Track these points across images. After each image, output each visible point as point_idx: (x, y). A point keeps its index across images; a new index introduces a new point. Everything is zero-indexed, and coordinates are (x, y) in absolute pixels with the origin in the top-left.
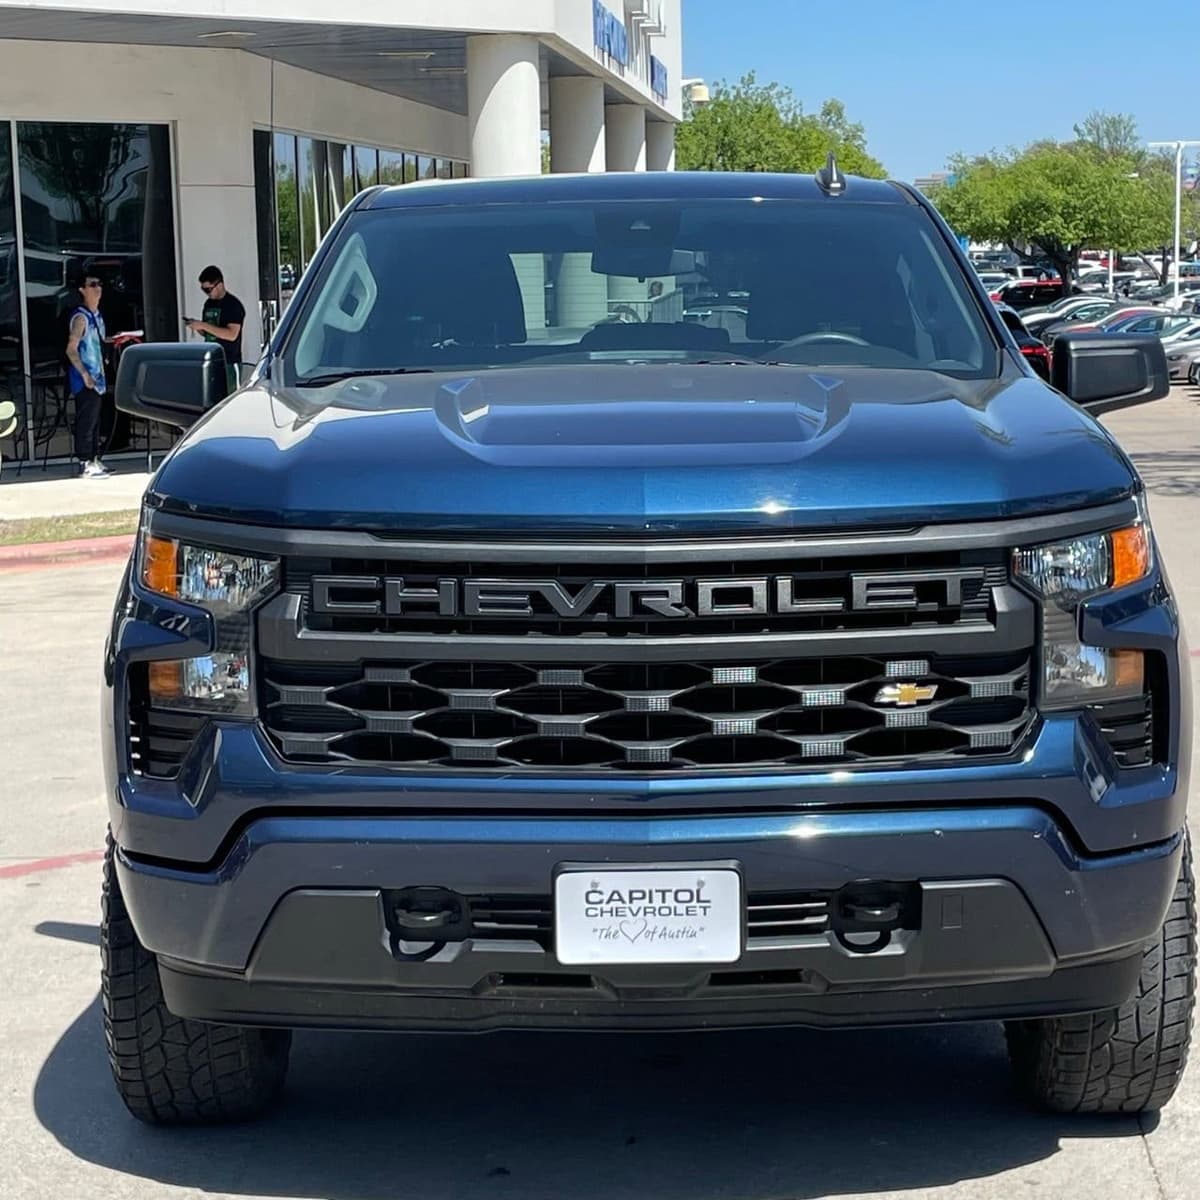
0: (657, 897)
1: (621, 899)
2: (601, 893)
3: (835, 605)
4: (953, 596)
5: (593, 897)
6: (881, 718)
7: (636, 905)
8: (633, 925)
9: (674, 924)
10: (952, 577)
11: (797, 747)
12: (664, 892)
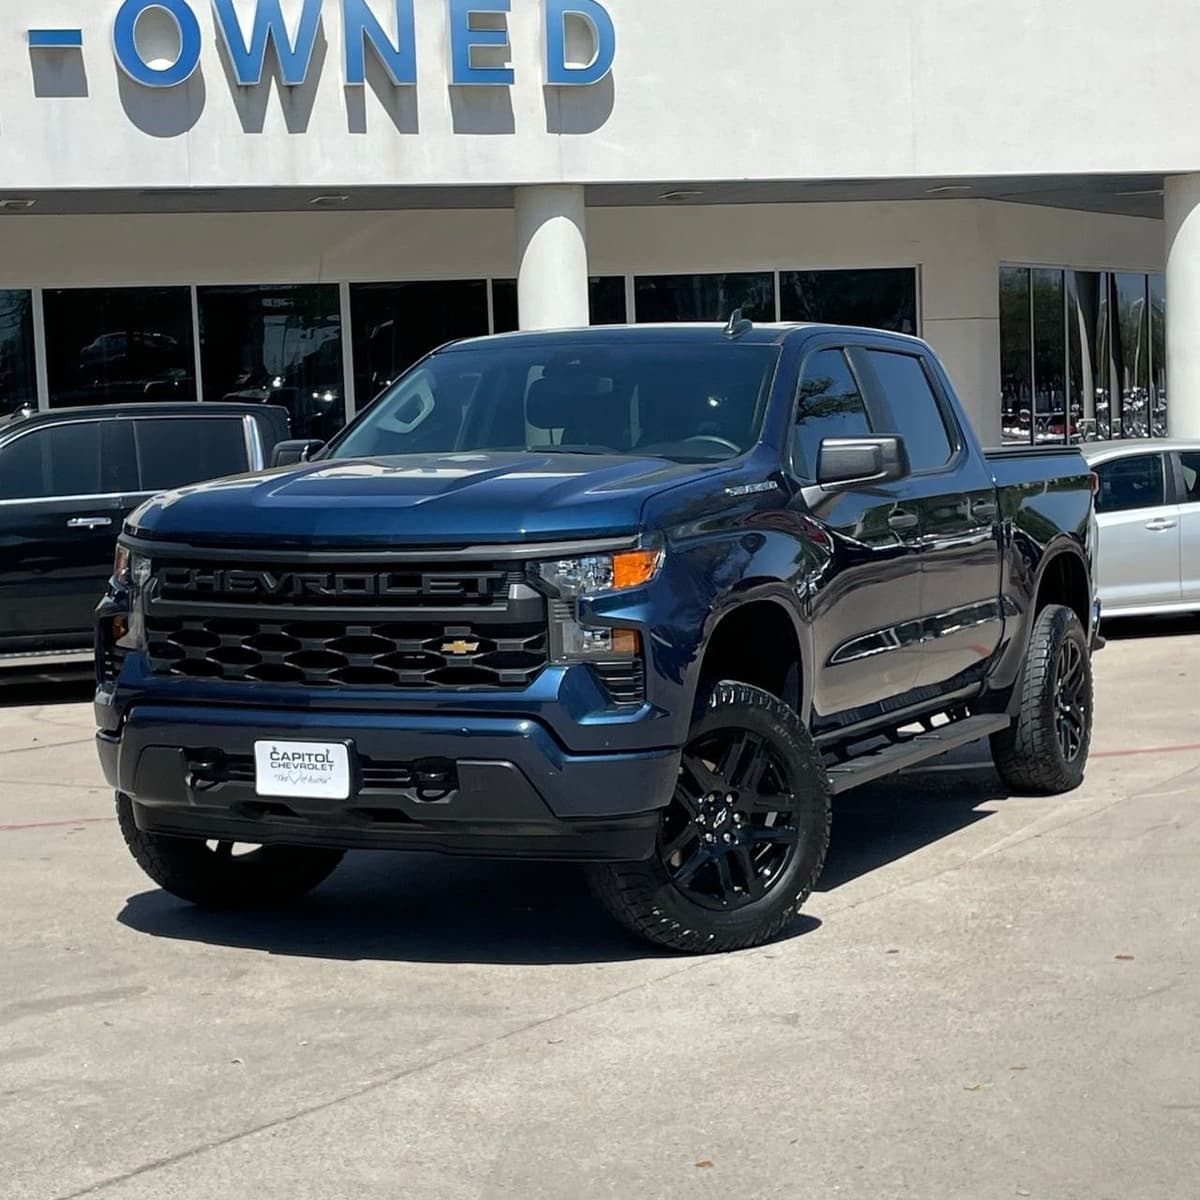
0: (306, 757)
1: (288, 758)
2: (278, 753)
3: (413, 590)
4: (483, 588)
5: (275, 756)
6: (444, 661)
7: (297, 761)
8: (295, 774)
9: (316, 774)
10: (482, 576)
11: (397, 675)
12: (310, 755)
